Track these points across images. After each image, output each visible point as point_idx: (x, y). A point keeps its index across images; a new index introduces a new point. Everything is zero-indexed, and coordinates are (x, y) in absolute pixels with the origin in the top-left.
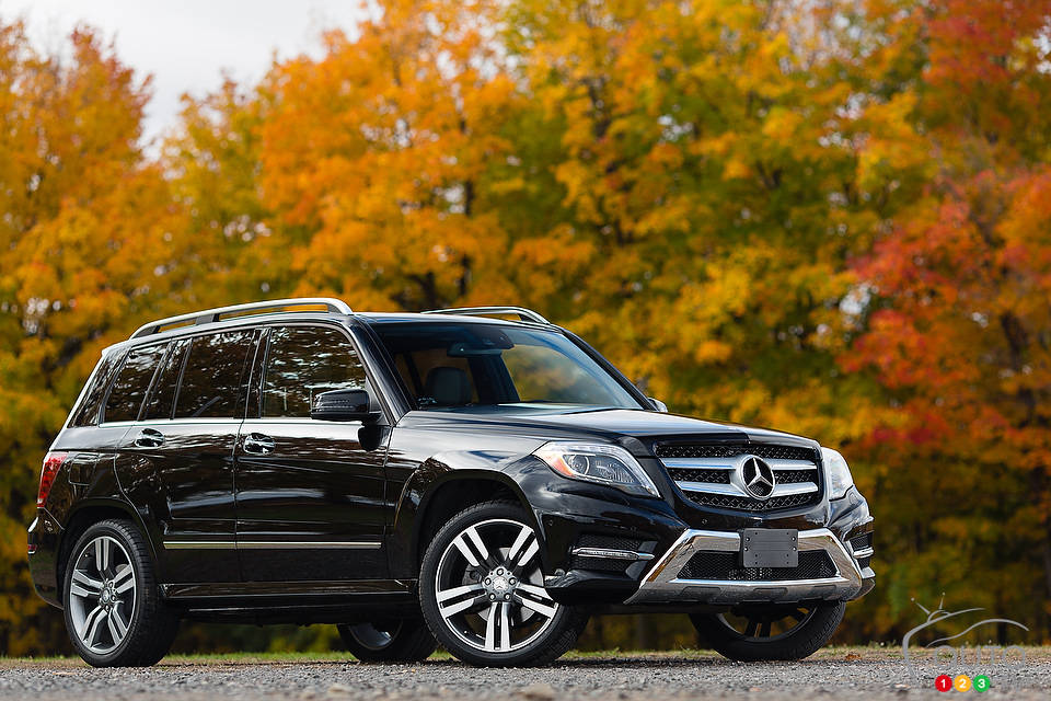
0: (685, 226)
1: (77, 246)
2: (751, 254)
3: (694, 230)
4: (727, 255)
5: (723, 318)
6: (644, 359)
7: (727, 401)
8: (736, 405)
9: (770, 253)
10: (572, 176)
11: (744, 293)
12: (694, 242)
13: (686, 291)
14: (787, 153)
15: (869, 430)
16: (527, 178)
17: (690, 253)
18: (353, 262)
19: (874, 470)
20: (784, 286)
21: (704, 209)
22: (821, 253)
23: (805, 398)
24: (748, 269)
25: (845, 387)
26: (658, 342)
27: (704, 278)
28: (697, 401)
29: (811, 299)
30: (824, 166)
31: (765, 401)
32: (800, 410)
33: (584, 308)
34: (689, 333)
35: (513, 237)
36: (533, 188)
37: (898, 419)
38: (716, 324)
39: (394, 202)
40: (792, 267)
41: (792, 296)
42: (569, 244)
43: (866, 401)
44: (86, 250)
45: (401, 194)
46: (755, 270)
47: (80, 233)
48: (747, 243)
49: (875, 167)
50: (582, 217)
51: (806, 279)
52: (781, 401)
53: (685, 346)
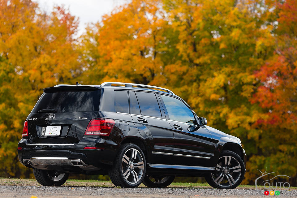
0: (209, 62)
1: (46, 65)
2: (227, 70)
3: (212, 62)
4: (220, 70)
5: (218, 87)
6: (197, 99)
7: (219, 111)
8: (221, 112)
9: (233, 69)
10: (181, 47)
11: (223, 80)
12: (211, 66)
13: (208, 79)
14: (238, 42)
15: (256, 120)
16: (169, 48)
17: (211, 69)
18: (120, 71)
19: (259, 131)
20: (235, 79)
21: (215, 57)
22: (247, 70)
23: (240, 110)
24: (226, 74)
25: (252, 108)
26: (201, 94)
27: (213, 76)
28: (211, 111)
29: (243, 82)
30: (248, 45)
31: (228, 111)
32: (238, 114)
33: (184, 84)
34: (208, 91)
35: (165, 64)
36: (170, 50)
37: (265, 117)
38: (216, 89)
39: (132, 54)
40: (238, 73)
41: (238, 81)
42: (181, 66)
43: (257, 111)
44: (48, 66)
45: (133, 52)
46: (228, 74)
47: (46, 61)
48: (226, 67)
49: (260, 45)
50: (183, 59)
51: (241, 77)
52: (233, 111)
53: (207, 95)
